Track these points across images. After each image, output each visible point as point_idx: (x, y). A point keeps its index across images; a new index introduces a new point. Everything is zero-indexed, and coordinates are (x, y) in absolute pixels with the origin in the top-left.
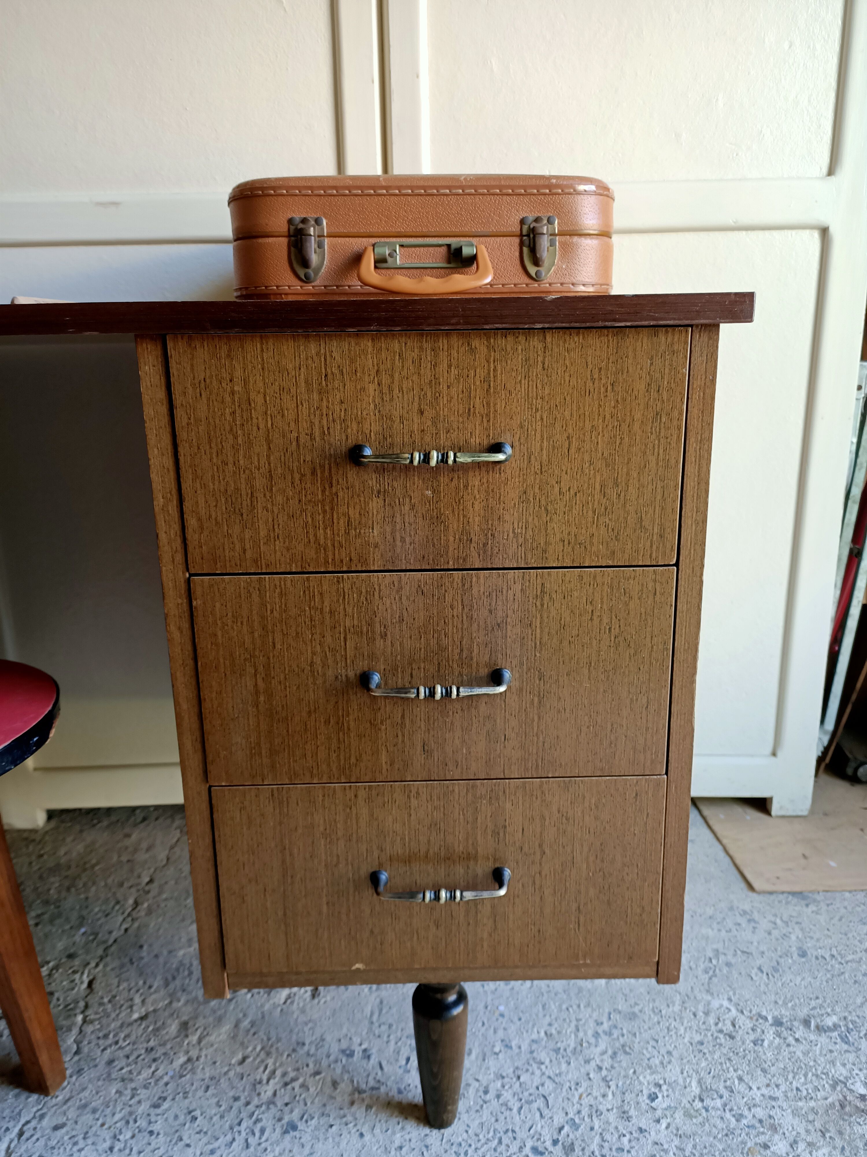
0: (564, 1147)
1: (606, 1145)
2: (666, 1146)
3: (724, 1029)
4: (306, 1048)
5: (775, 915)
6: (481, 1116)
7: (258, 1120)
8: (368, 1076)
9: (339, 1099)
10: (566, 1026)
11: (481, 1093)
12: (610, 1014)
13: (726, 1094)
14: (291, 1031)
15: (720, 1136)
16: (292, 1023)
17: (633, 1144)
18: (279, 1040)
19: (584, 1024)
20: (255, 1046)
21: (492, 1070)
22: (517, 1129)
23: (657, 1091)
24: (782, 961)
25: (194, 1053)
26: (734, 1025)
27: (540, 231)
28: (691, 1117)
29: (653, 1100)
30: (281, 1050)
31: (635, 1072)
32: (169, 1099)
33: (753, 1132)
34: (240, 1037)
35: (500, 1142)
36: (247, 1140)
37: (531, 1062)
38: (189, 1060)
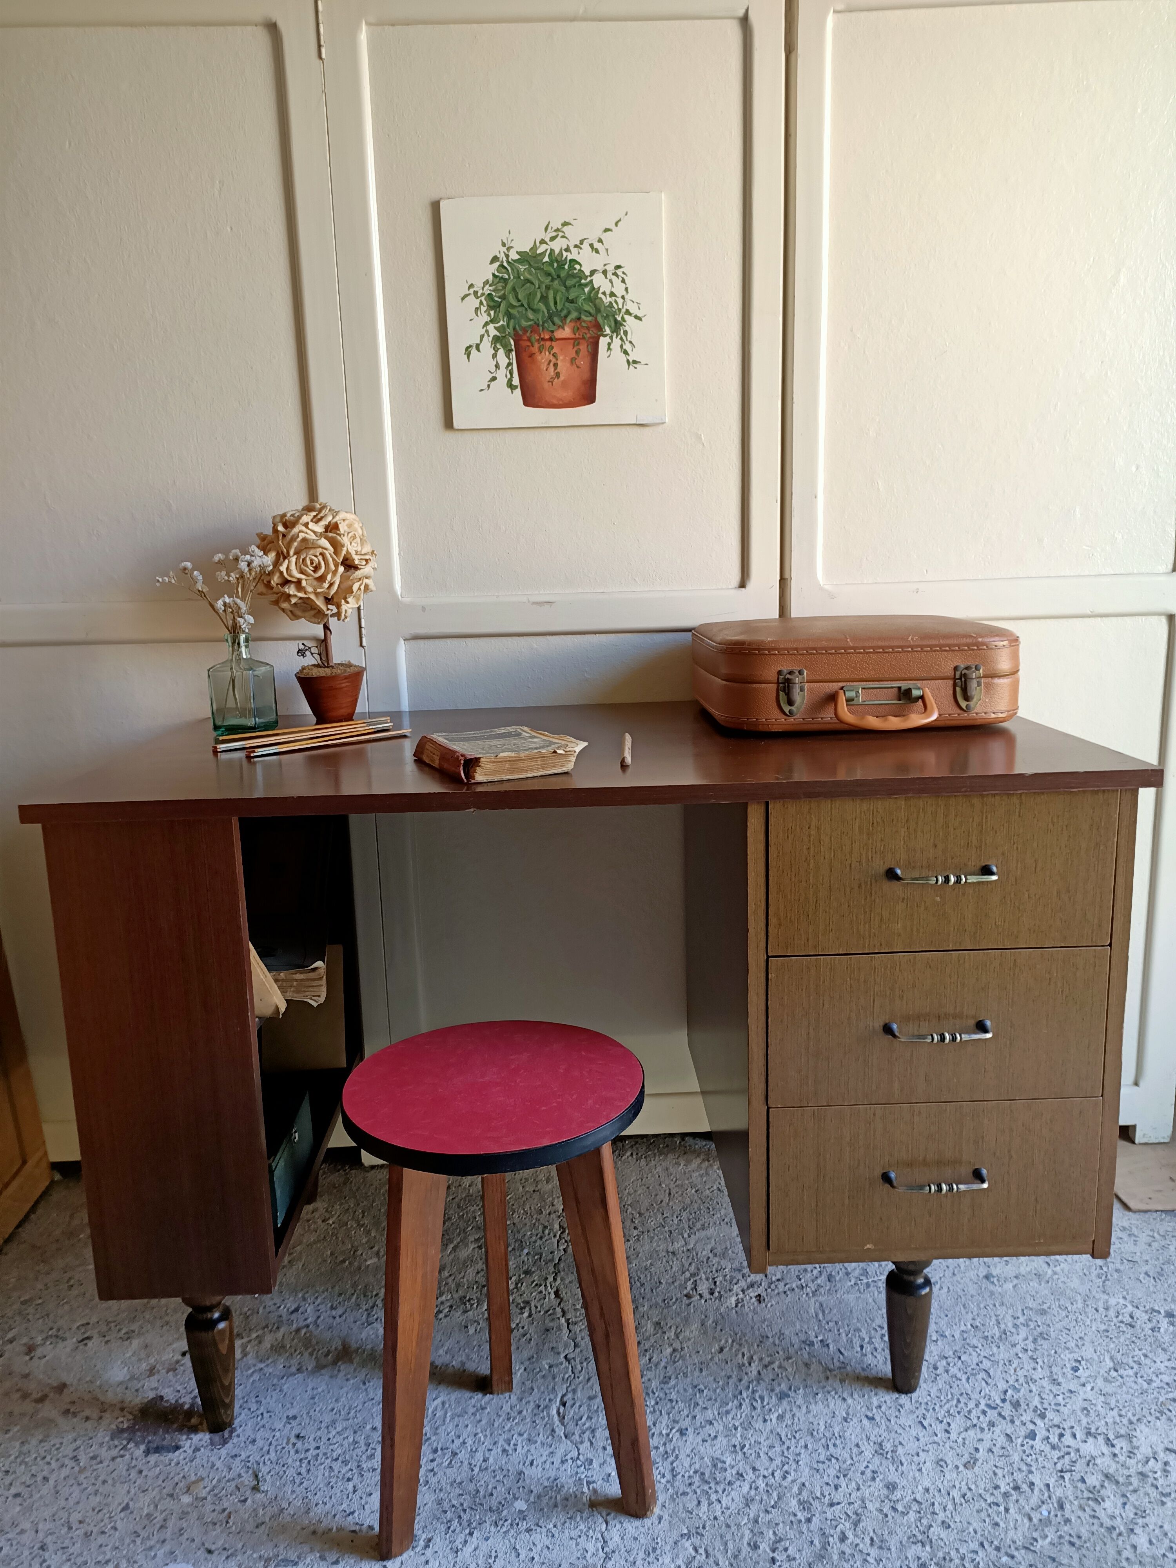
0: (1012, 1403)
1: (1045, 1401)
2: (1094, 1402)
3: (1124, 1320)
4: (771, 1340)
5: (1152, 1230)
6: (938, 1385)
7: (753, 1392)
8: (833, 1359)
9: (814, 1375)
10: (988, 1320)
11: (931, 1369)
12: (1023, 1310)
13: (1136, 1366)
14: (752, 1328)
15: (1136, 1394)
16: (750, 1322)
17: (1067, 1400)
18: (745, 1335)
19: (1003, 1319)
20: (726, 1339)
21: (935, 1353)
22: (970, 1392)
23: (1077, 1364)
24: (1165, 1267)
25: (677, 1345)
26: (1132, 1317)
27: (970, 676)
28: (1110, 1382)
29: (1076, 1371)
30: (750, 1341)
31: (1056, 1352)
32: (673, 1377)
33: (1163, 1392)
34: (710, 1332)
35: (959, 1401)
36: (752, 1404)
37: (966, 1346)
38: (674, 1350)
